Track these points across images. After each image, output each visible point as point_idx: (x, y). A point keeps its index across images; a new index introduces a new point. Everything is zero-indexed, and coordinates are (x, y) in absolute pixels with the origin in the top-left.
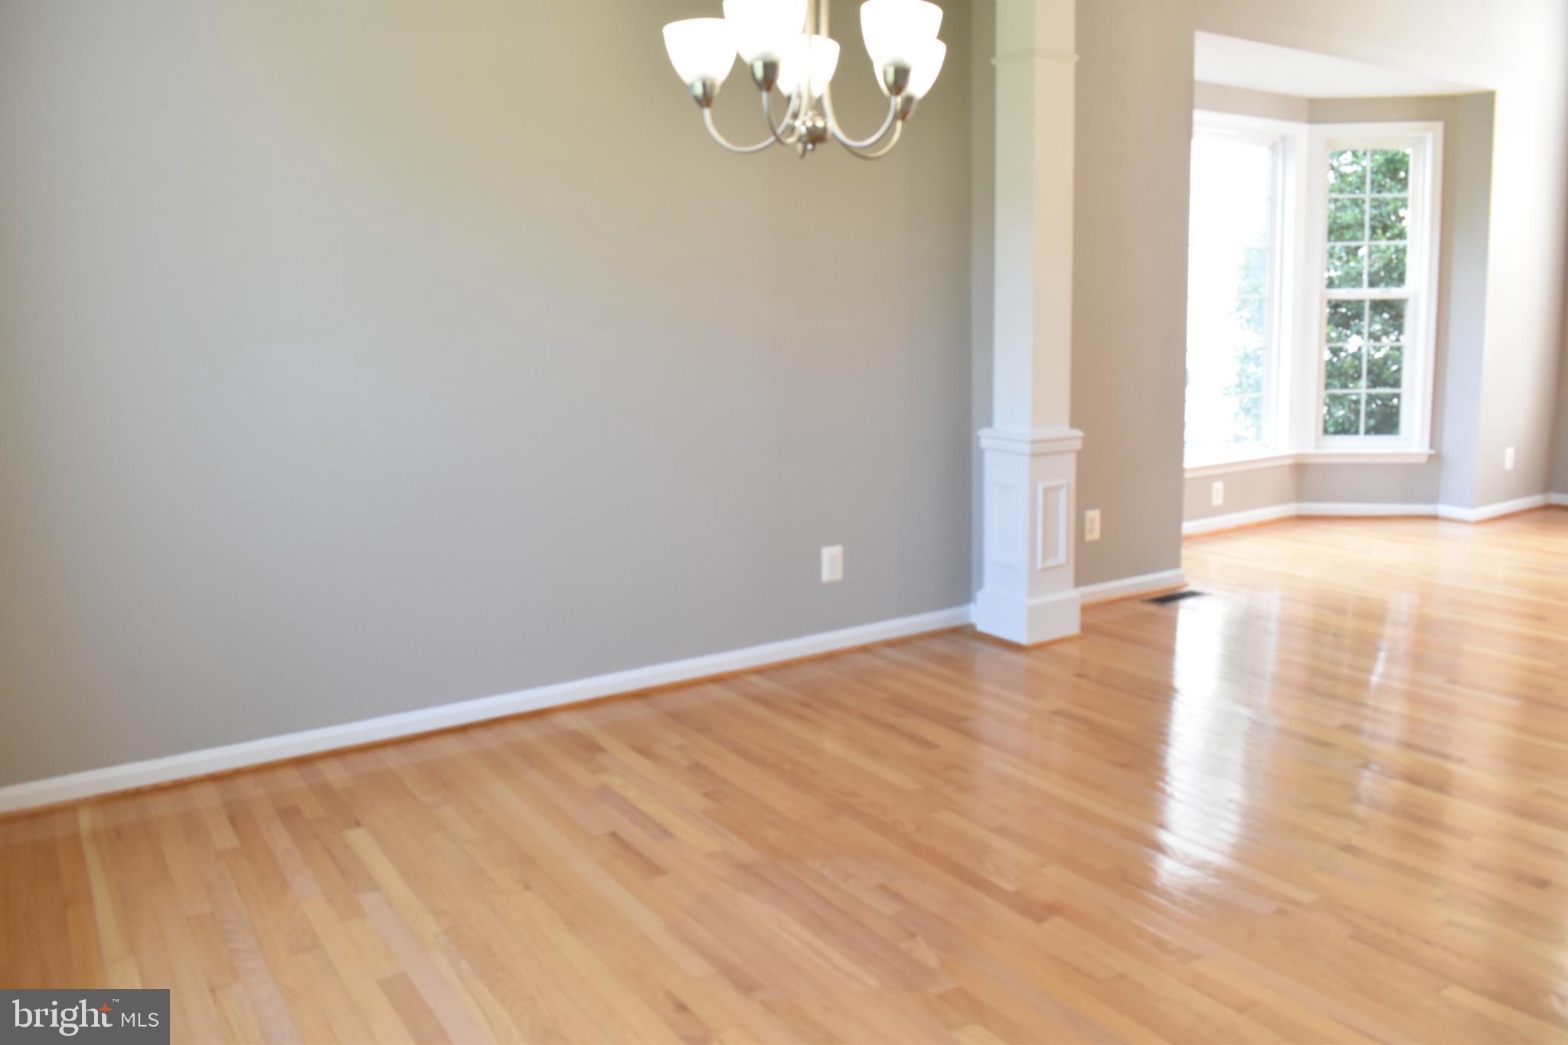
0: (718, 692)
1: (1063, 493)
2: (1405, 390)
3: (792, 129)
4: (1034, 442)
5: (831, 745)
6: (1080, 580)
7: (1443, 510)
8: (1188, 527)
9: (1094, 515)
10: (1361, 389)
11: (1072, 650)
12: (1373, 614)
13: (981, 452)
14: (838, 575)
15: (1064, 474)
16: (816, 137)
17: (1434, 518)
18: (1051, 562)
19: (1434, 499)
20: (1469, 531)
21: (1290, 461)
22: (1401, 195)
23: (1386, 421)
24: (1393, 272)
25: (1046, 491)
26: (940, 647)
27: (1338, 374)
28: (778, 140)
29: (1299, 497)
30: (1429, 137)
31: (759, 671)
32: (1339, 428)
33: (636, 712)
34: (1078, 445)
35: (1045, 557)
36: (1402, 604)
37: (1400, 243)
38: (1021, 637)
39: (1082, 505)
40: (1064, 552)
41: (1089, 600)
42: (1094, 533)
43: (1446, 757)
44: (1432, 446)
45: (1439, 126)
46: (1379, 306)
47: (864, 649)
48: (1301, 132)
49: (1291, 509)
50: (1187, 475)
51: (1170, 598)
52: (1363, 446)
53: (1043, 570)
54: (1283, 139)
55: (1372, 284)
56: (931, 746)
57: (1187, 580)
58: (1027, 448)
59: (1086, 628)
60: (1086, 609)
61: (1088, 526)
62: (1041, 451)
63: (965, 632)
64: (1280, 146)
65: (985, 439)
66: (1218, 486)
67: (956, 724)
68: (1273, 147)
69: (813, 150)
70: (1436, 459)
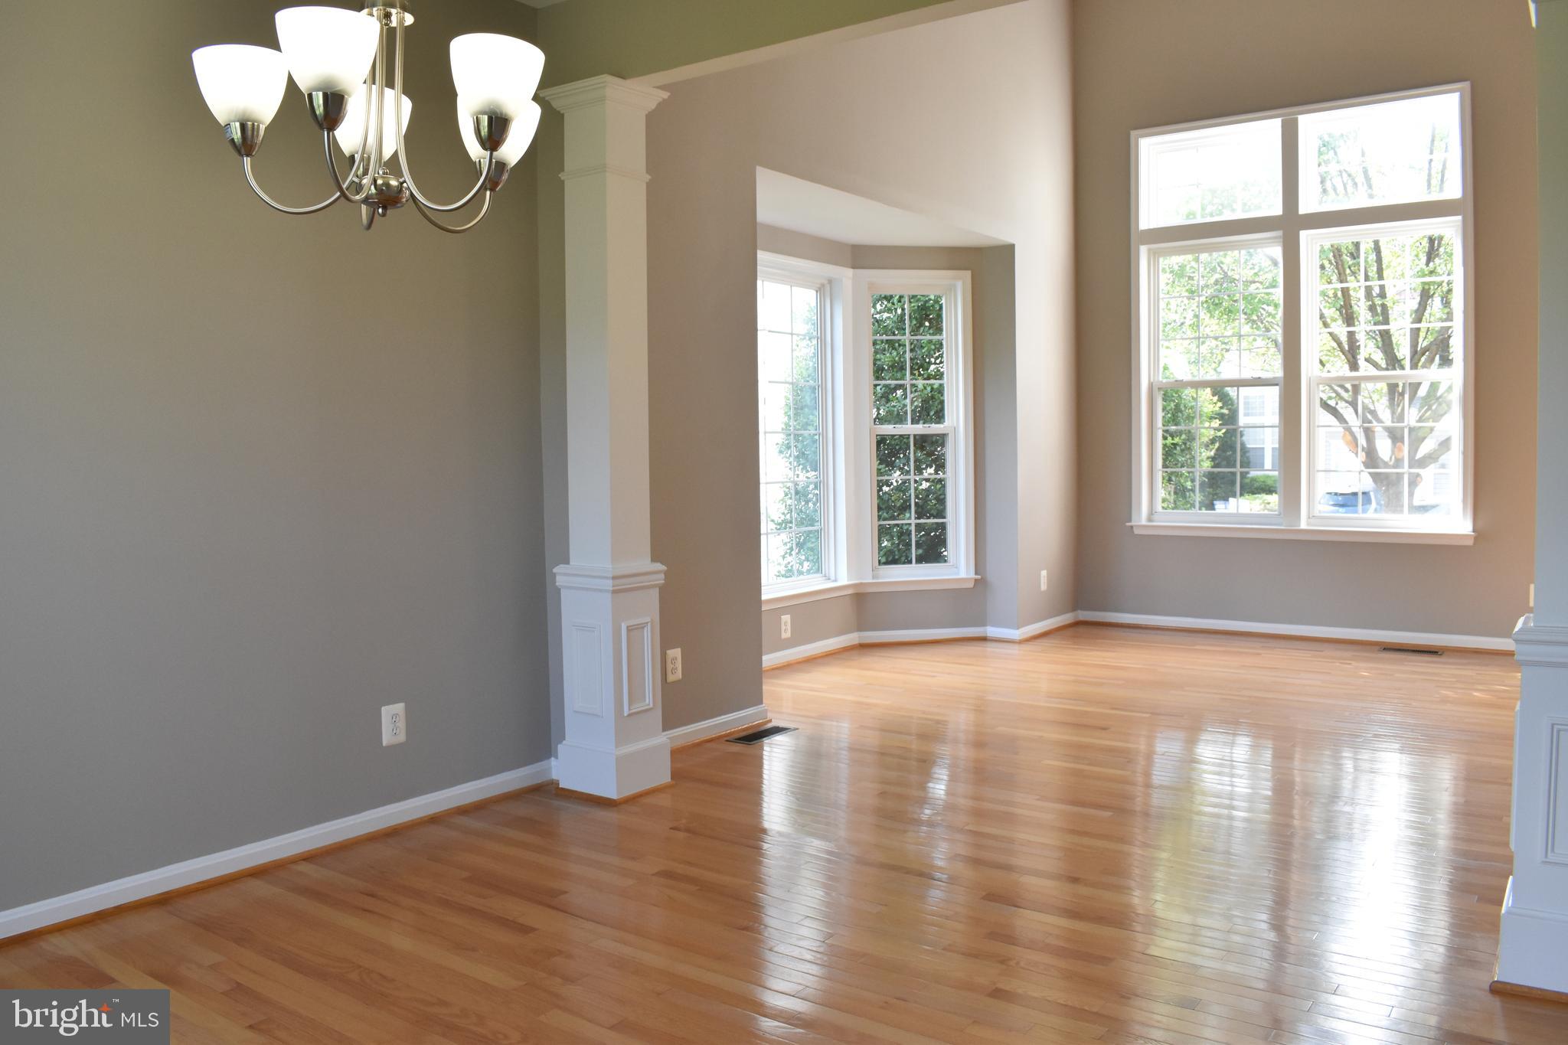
0: (261, 888)
1: (647, 633)
2: (949, 519)
3: (359, 188)
4: (614, 578)
5: (401, 941)
6: (667, 725)
7: (991, 631)
8: (769, 660)
9: (675, 653)
10: (911, 520)
11: (664, 801)
12: (932, 733)
13: (558, 591)
14: (402, 738)
15: (648, 612)
16: (387, 199)
17: (984, 639)
18: (638, 707)
19: (983, 624)
20: (1014, 650)
21: (850, 591)
22: (935, 338)
23: (933, 549)
24: (932, 408)
25: (629, 629)
26: (522, 810)
27: (888, 506)
28: (343, 194)
29: (860, 628)
30: (959, 285)
31: (309, 857)
32: (890, 559)
33: (152, 923)
34: (660, 579)
35: (630, 704)
36: (961, 721)
37: (936, 383)
38: (611, 792)
39: (666, 643)
40: (650, 697)
41: (680, 743)
42: (676, 674)
43: (1008, 868)
44: (976, 573)
45: (968, 274)
46: (922, 441)
47: (434, 820)
48: (846, 276)
49: (853, 638)
50: (764, 608)
51: (756, 736)
52: (912, 574)
53: (629, 715)
54: (830, 281)
55: (914, 421)
56: (525, 930)
57: (770, 715)
58: (609, 584)
59: (675, 775)
60: (676, 753)
61: (670, 666)
62: (623, 588)
63: (548, 791)
64: (826, 290)
65: (561, 575)
66: (786, 618)
67: (550, 899)
68: (820, 290)
69: (384, 215)
70: (981, 583)
